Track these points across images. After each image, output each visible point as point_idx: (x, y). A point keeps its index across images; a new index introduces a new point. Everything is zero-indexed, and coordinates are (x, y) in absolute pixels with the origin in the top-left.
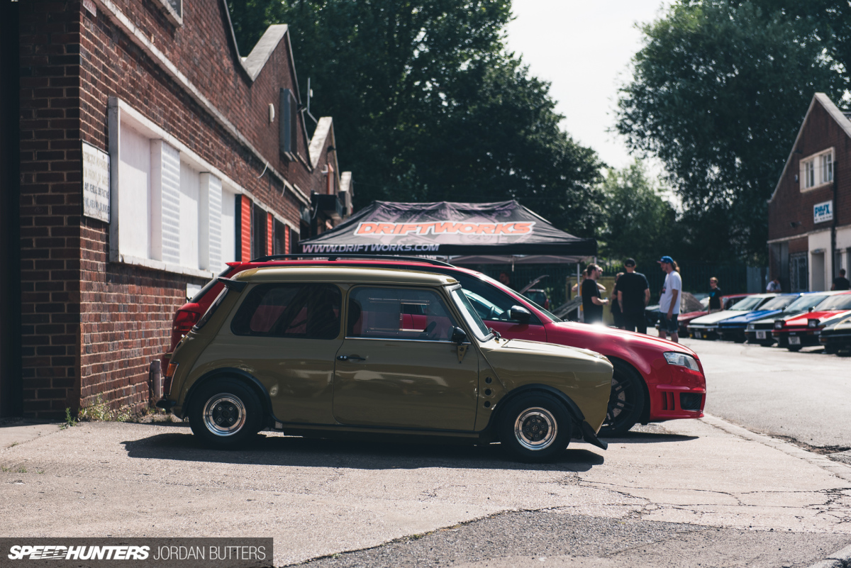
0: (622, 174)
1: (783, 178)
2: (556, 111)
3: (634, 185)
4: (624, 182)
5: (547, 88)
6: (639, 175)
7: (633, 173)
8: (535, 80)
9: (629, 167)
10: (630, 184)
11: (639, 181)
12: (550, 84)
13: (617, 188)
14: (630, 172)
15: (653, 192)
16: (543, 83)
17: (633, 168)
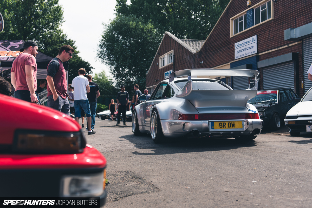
0: (99, 74)
1: (152, 65)
2: (77, 50)
3: (102, 78)
4: (99, 77)
5: (74, 43)
6: (104, 75)
7: (102, 74)
8: (70, 40)
9: (101, 73)
10: (101, 78)
11: (104, 77)
12: (75, 41)
13: (98, 78)
14: (101, 74)
15: (108, 80)
16: (73, 41)
17: (102, 73)
